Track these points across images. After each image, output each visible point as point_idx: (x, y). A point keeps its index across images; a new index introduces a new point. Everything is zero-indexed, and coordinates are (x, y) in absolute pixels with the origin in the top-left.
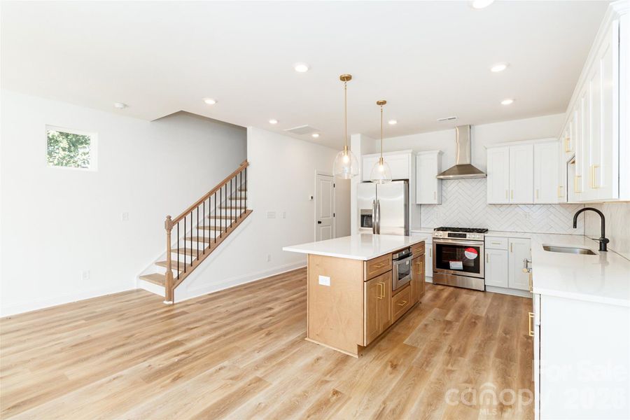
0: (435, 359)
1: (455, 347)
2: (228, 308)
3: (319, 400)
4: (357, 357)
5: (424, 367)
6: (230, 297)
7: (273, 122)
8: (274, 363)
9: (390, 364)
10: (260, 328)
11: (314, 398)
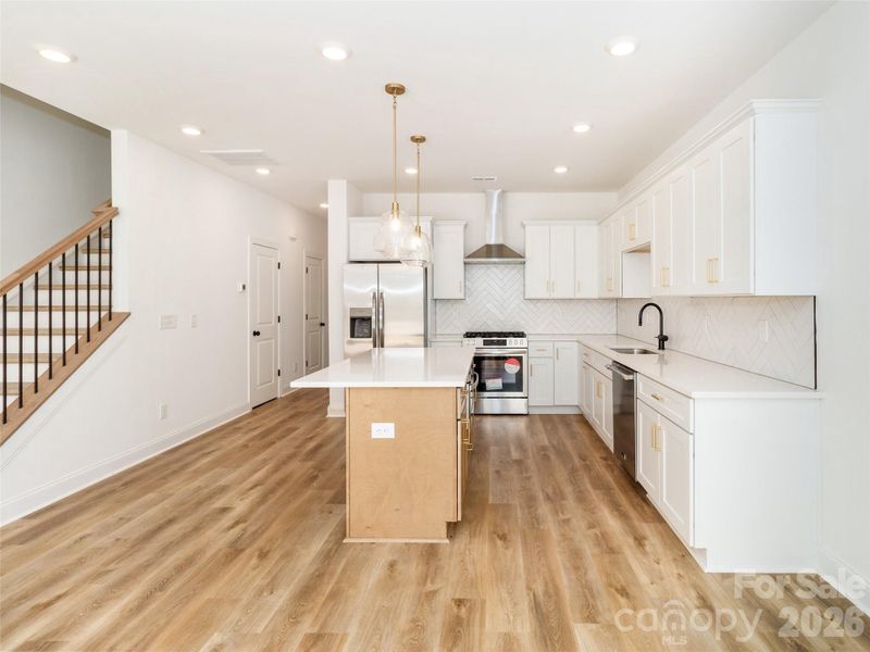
0: (540, 511)
1: (550, 491)
2: (118, 533)
3: (444, 624)
4: (448, 541)
5: (536, 526)
6: (98, 509)
7: (191, 131)
8: (321, 599)
9: (495, 536)
10: (235, 550)
11: (436, 624)
